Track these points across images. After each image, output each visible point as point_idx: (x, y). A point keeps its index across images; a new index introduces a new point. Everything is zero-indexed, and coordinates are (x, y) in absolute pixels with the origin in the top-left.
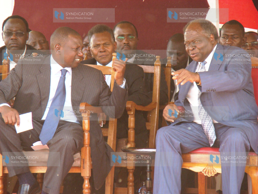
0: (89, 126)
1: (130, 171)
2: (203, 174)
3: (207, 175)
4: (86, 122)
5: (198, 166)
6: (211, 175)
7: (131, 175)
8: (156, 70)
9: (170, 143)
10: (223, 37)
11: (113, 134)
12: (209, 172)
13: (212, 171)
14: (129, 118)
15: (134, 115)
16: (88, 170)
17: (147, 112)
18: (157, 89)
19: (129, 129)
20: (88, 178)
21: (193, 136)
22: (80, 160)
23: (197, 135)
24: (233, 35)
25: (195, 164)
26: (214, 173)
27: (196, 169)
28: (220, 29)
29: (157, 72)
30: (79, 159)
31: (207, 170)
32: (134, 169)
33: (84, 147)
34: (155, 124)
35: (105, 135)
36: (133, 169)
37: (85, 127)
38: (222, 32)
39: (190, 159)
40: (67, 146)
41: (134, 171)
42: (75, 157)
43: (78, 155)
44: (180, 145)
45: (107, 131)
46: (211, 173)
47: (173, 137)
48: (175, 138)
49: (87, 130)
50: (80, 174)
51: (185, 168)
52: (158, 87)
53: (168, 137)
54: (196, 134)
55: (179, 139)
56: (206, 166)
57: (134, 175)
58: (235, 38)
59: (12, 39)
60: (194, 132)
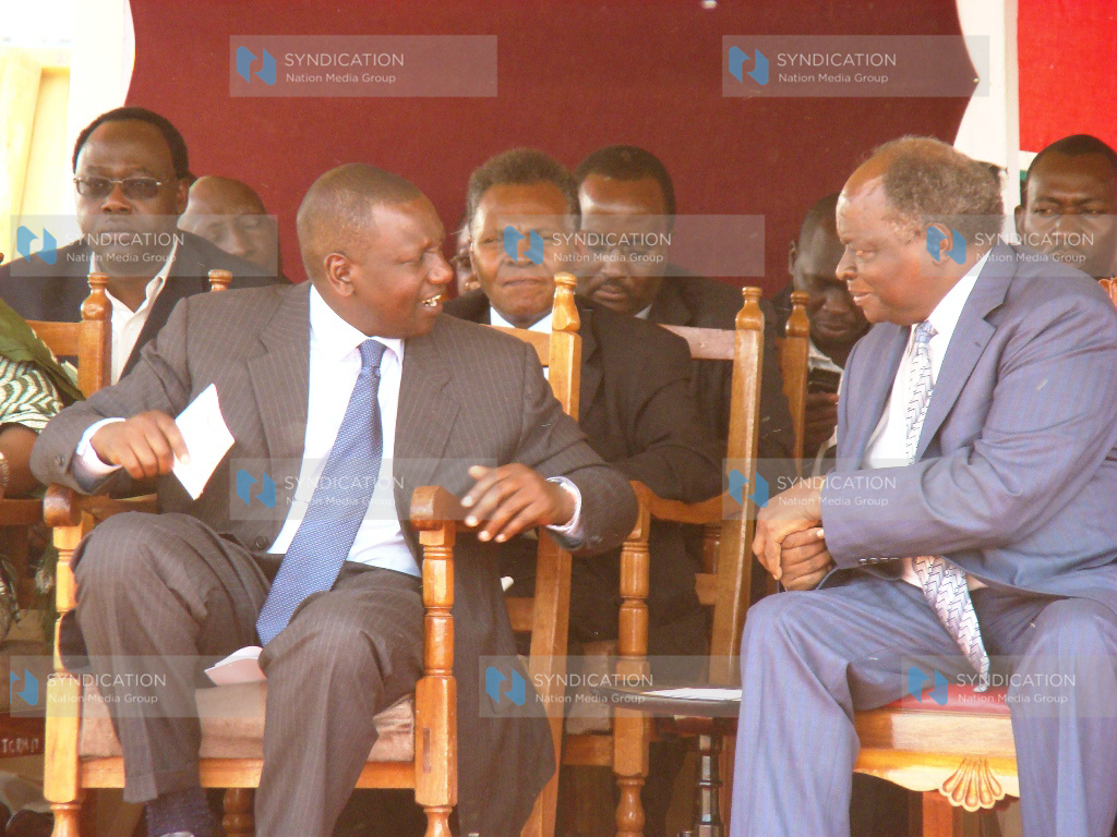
0: (452, 586)
1: (625, 782)
2: (946, 798)
3: (963, 803)
4: (436, 572)
5: (924, 764)
6: (980, 805)
7: (631, 798)
8: (742, 347)
9: (805, 665)
10: (1036, 211)
11: (555, 621)
12: (969, 791)
13: (984, 787)
14: (624, 554)
15: (644, 543)
16: (446, 777)
17: (702, 527)
18: (745, 430)
19: (623, 600)
20: (444, 813)
21: (903, 636)
22: (411, 736)
23: (922, 629)
24: (1085, 201)
25: (910, 755)
26: (995, 798)
27: (911, 777)
28: (1022, 173)
29: (747, 358)
30: (407, 729)
31: (962, 780)
32: (645, 775)
33: (429, 680)
34: (734, 582)
35: (522, 627)
36: (637, 777)
37: (432, 592)
38: (1033, 186)
39: (890, 736)
40: (336, 667)
41: (642, 782)
42: (390, 720)
43: (402, 712)
44: (844, 672)
45: (530, 608)
46: (981, 798)
47: (815, 636)
48: (824, 643)
49: (439, 605)
50: (410, 793)
51: (867, 772)
52: (751, 421)
53: (793, 637)
54: (915, 626)
55: (841, 648)
56: (958, 765)
57: (645, 800)
58: (1089, 212)
59: (107, 210)
60: (908, 618)
